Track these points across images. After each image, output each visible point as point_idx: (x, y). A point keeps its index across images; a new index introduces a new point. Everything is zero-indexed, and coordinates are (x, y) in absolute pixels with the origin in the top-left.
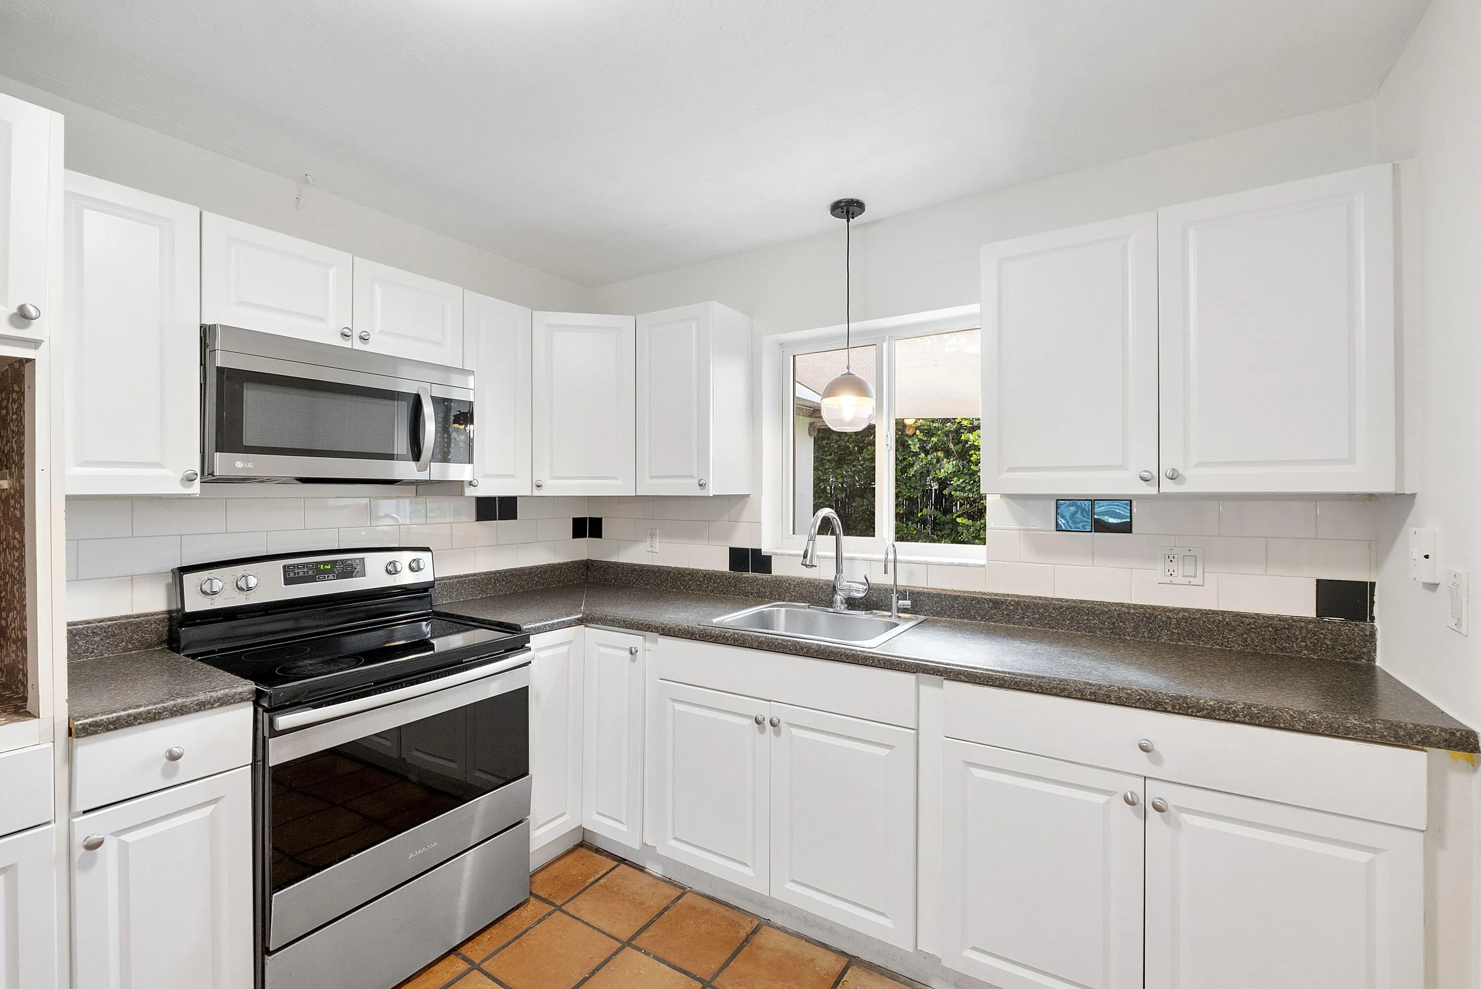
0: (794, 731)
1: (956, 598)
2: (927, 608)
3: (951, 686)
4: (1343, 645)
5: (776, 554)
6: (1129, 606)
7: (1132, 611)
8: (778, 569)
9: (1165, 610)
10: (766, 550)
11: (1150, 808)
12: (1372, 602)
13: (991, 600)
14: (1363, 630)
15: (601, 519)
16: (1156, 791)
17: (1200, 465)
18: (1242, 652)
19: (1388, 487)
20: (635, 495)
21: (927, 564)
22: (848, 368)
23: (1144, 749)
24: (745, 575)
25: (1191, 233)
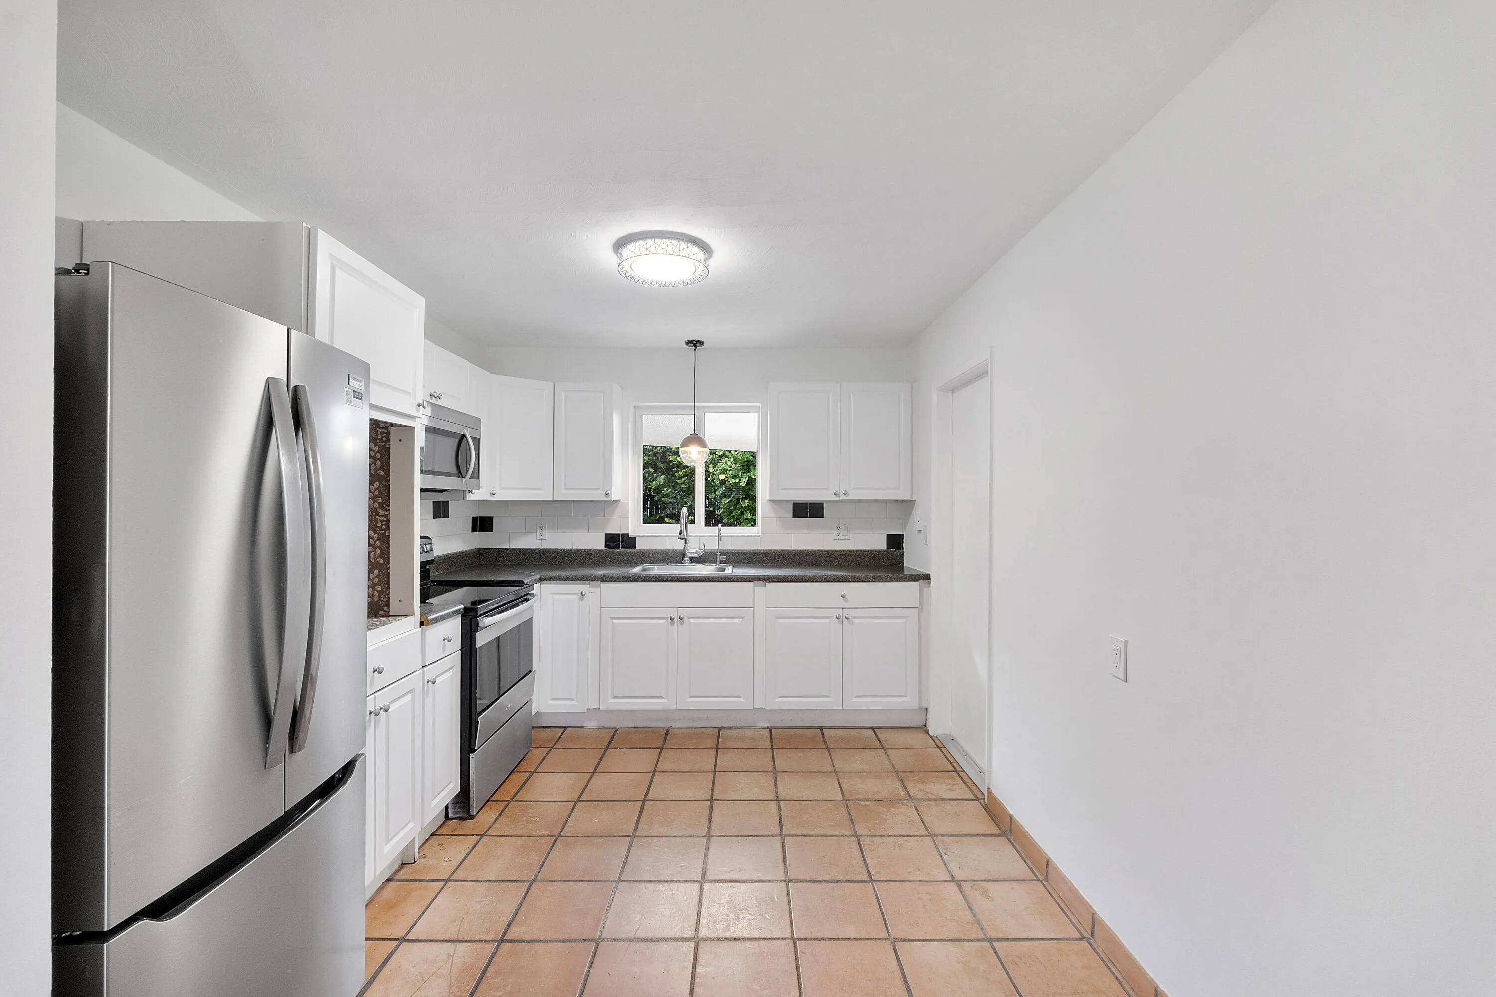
0: (692, 621)
1: (746, 554)
2: (732, 560)
3: (770, 585)
4: (895, 559)
5: (639, 536)
6: (823, 551)
7: (824, 553)
8: (640, 546)
9: (836, 551)
10: (631, 535)
11: (844, 618)
12: (903, 542)
13: (763, 553)
14: (900, 553)
15: (492, 518)
16: (846, 612)
17: (855, 488)
18: (863, 566)
19: (909, 499)
20: (551, 500)
21: (731, 537)
22: (694, 430)
23: (842, 596)
24: (618, 550)
25: (851, 394)
